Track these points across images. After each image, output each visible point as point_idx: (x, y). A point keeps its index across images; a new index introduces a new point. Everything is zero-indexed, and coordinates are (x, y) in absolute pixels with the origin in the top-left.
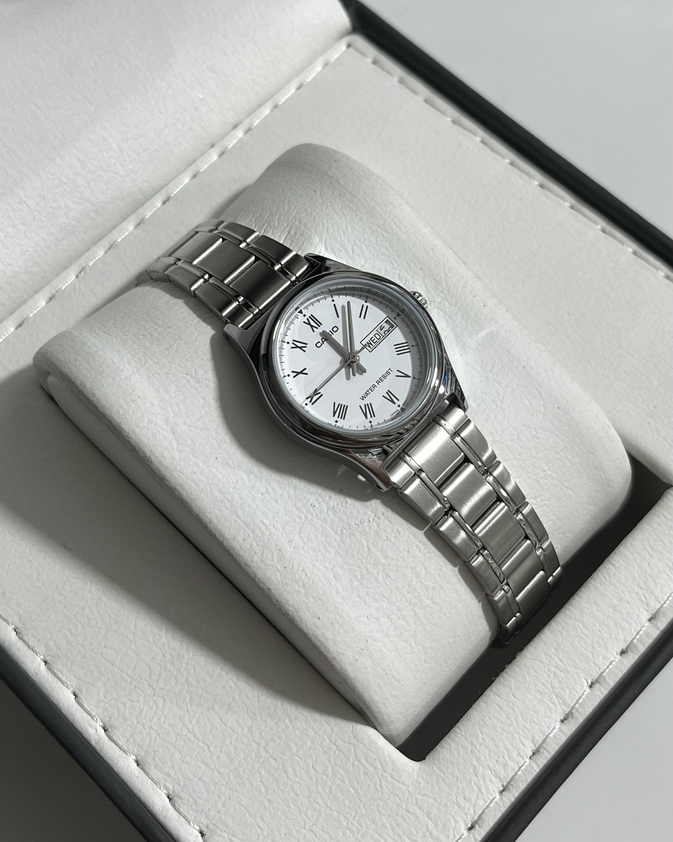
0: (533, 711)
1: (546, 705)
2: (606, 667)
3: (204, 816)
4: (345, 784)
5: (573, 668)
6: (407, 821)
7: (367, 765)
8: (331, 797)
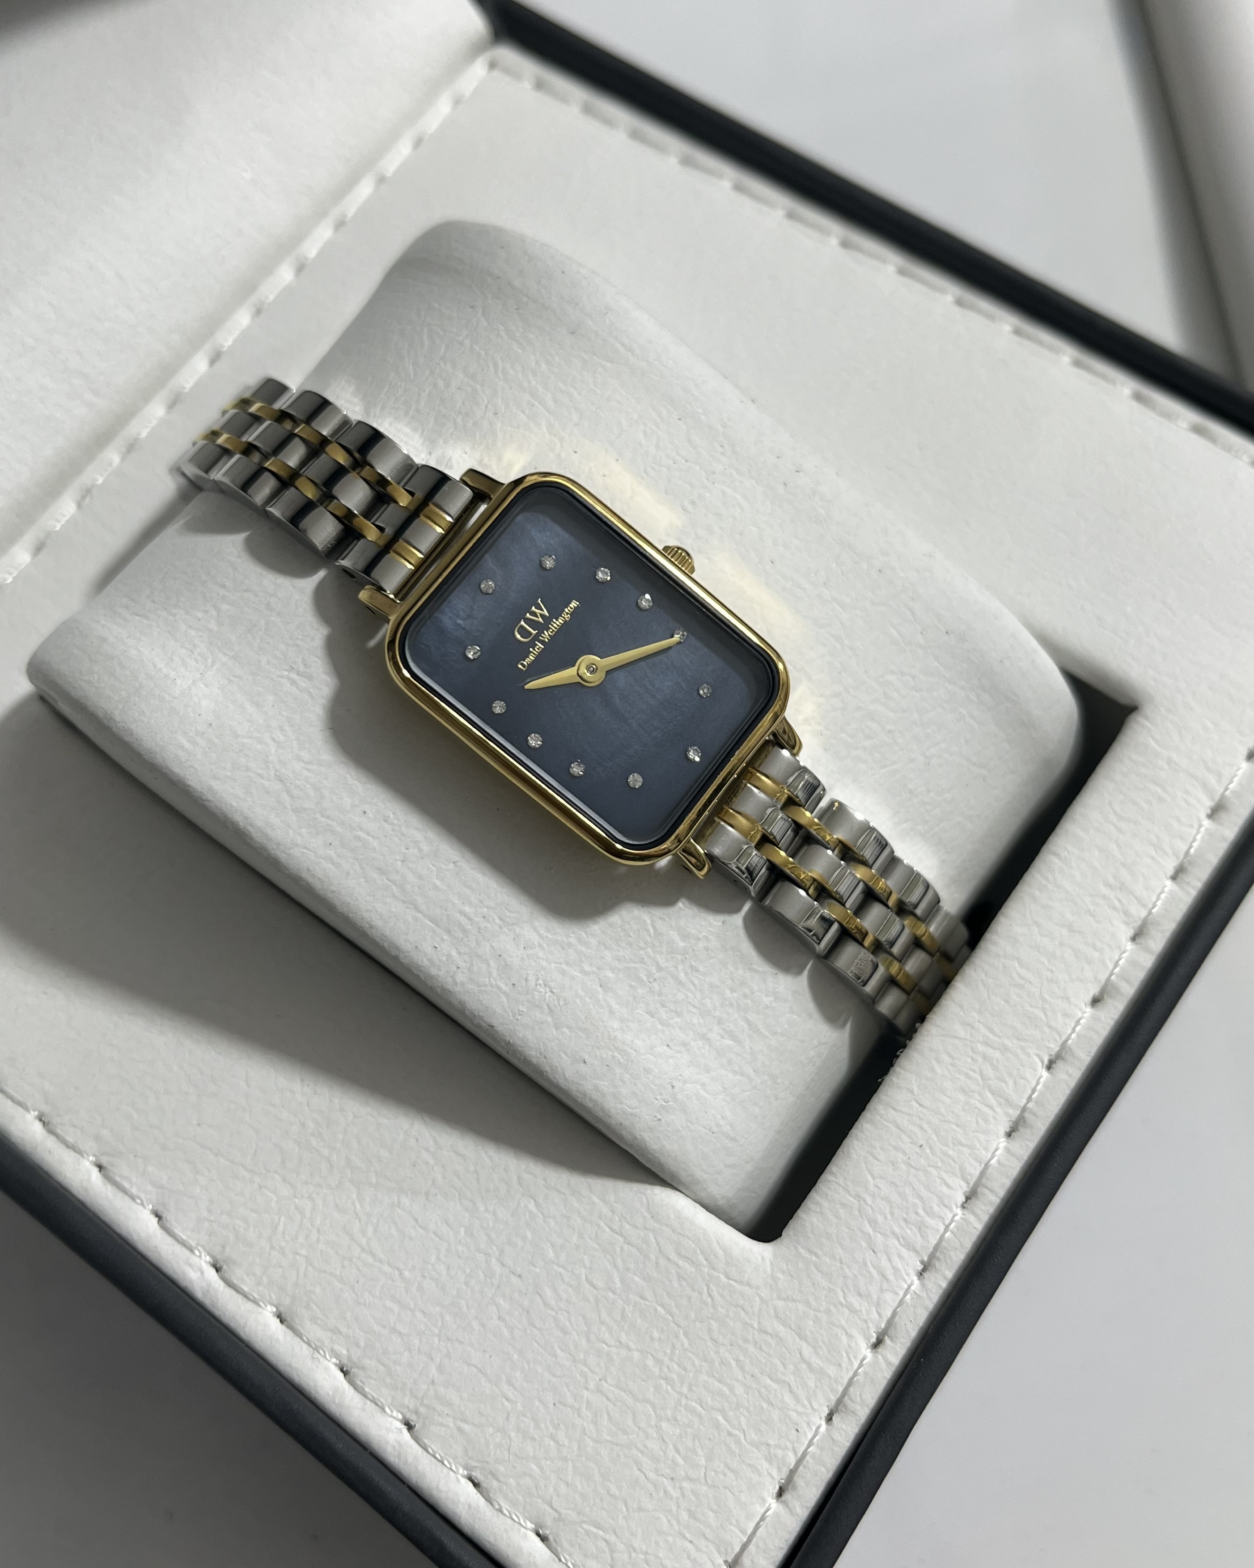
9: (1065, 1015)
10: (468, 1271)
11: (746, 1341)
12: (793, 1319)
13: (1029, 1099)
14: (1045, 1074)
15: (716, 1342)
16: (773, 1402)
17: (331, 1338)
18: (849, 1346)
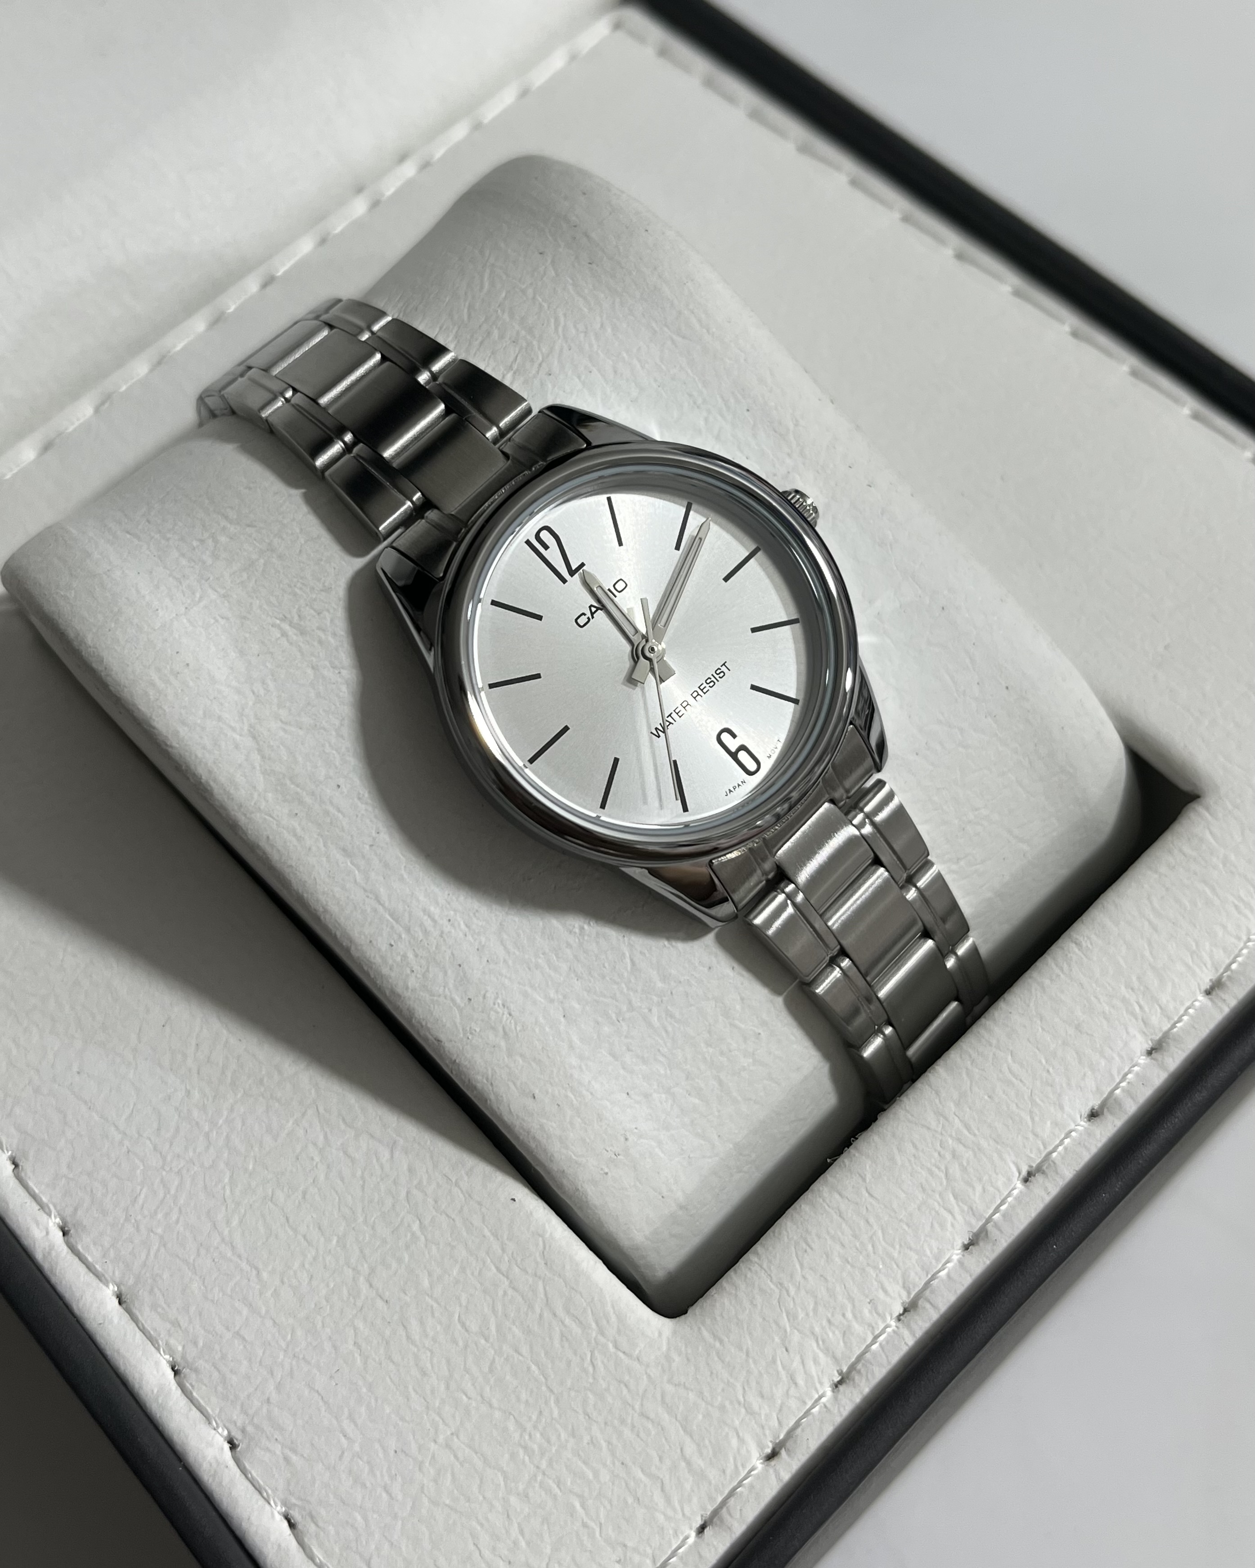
0: (907, 1225)
1: (933, 1213)
2: (1057, 1142)
3: (238, 1407)
4: (522, 1355)
5: (992, 1142)
6: (642, 1435)
7: (568, 1321)
8: (492, 1381)
9: (1055, 1124)
10: (332, 1285)
11: (623, 1421)
12: (681, 1408)
13: (997, 1210)
14: (1020, 1185)
15: (589, 1417)
16: (640, 1499)
17: (169, 1331)
18: (738, 1450)
